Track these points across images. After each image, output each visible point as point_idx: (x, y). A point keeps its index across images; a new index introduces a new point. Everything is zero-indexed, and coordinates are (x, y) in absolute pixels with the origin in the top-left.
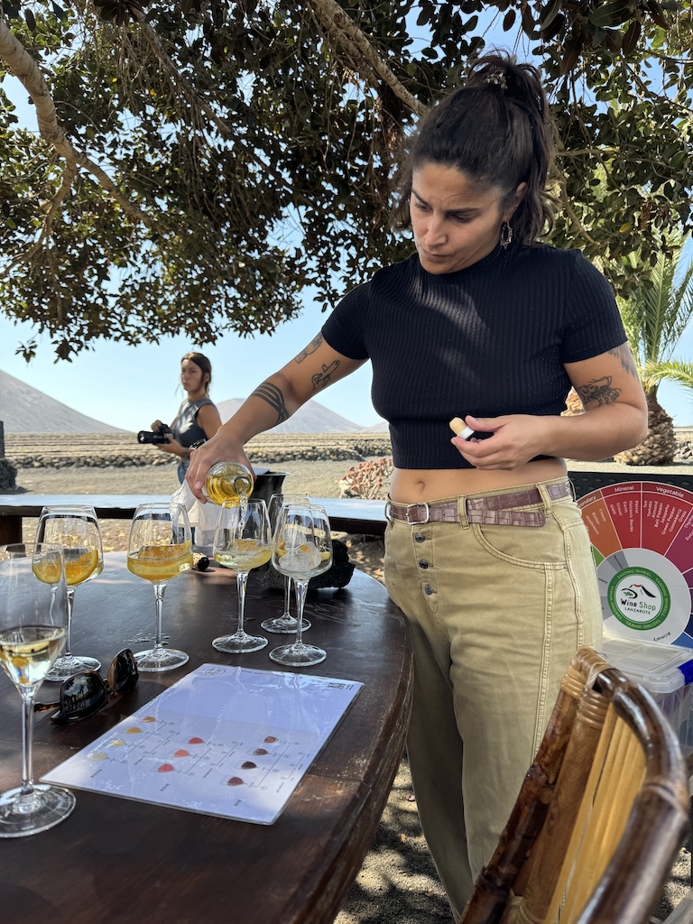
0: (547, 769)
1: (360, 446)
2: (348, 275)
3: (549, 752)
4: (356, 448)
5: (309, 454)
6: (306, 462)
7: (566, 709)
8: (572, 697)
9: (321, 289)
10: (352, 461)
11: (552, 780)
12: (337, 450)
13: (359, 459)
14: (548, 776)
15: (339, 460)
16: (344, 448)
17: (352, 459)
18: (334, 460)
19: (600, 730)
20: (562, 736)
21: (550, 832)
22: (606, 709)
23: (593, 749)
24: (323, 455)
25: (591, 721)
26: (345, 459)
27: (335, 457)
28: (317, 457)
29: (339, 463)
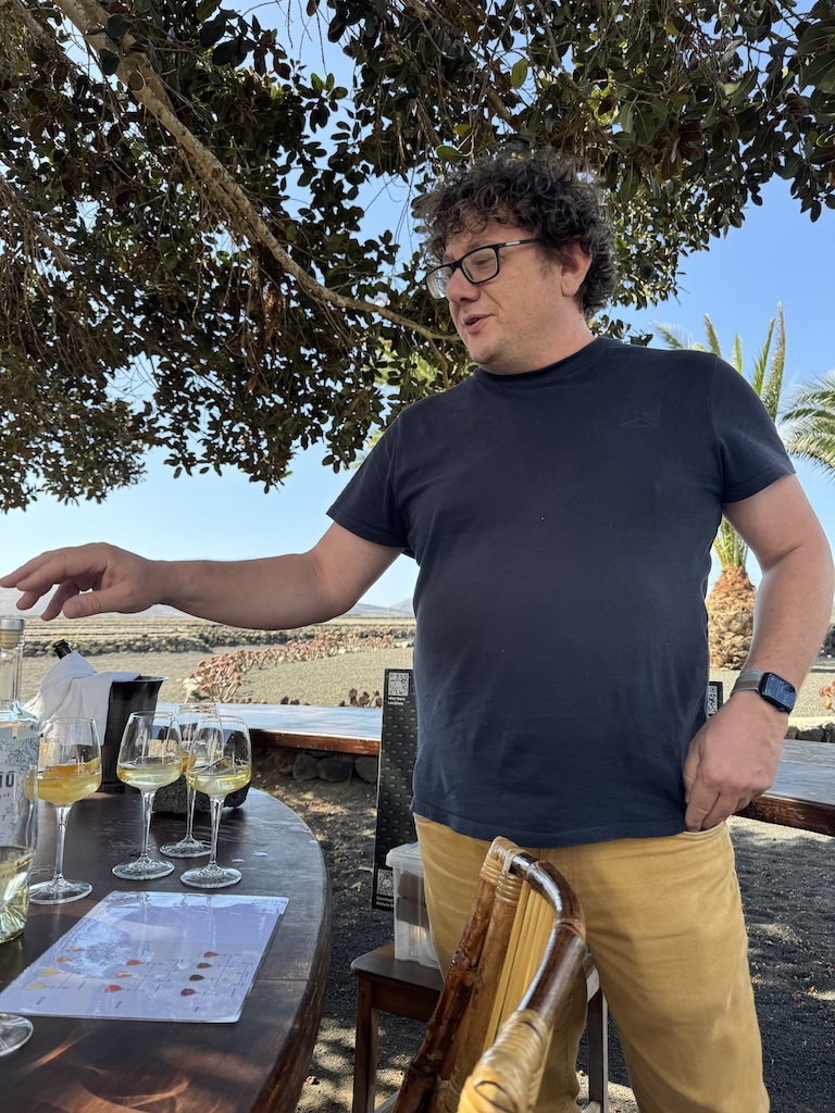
0: (470, 954)
1: (206, 634)
2: (210, 438)
3: (471, 937)
4: (201, 636)
5: (138, 644)
6: (133, 654)
7: (485, 896)
8: (490, 884)
9: (175, 451)
10: (195, 653)
11: (474, 961)
12: (176, 639)
13: (205, 651)
14: (471, 960)
15: (179, 651)
16: (185, 636)
17: (195, 650)
18: (172, 652)
19: (516, 908)
20: (482, 921)
21: (475, 1007)
22: (521, 888)
23: (510, 925)
24: (157, 645)
25: (508, 900)
26: (186, 650)
27: (173, 648)
28: (149, 647)
29: (178, 655)
